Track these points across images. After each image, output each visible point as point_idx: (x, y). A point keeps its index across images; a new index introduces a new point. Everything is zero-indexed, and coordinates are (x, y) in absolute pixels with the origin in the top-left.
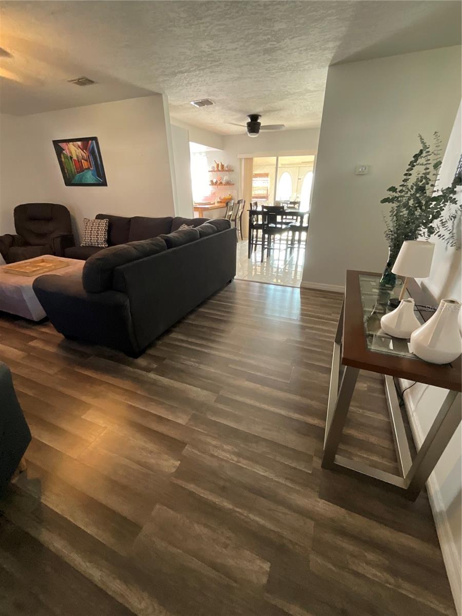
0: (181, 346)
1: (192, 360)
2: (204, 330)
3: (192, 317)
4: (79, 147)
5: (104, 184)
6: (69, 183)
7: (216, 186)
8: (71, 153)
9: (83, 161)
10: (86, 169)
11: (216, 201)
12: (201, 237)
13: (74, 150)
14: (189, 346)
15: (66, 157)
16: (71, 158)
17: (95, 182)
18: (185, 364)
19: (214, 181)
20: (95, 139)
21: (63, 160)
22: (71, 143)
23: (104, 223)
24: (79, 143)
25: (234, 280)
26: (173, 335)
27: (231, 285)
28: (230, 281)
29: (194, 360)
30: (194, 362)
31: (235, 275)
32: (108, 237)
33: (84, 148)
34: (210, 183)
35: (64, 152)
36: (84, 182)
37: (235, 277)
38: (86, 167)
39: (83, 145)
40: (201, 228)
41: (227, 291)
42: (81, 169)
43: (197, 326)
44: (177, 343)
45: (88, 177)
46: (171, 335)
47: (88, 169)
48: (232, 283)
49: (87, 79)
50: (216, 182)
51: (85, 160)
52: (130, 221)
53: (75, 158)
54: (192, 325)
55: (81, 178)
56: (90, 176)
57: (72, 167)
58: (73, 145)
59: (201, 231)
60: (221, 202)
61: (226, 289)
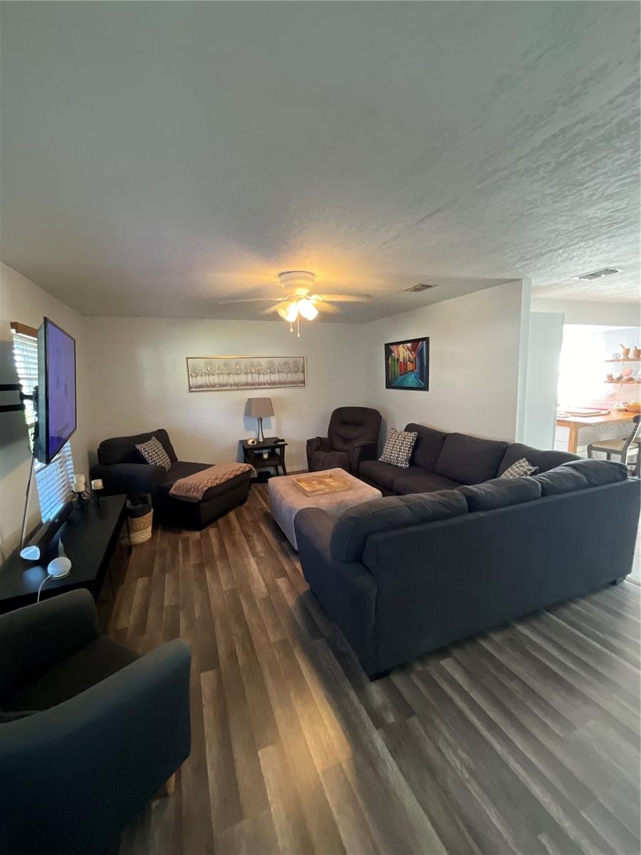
0: (450, 700)
1: (460, 752)
2: (512, 685)
3: (497, 638)
4: (408, 349)
5: (426, 388)
6: (389, 385)
7: (619, 385)
8: (399, 355)
9: (408, 363)
10: (410, 371)
11: (615, 407)
12: (543, 495)
13: (403, 353)
14: (467, 712)
15: (393, 359)
16: (398, 360)
17: (416, 386)
18: (443, 755)
19: (616, 376)
20: (426, 339)
21: (390, 362)
22: (401, 346)
23: (412, 436)
24: (409, 345)
25: (625, 581)
26: (447, 664)
27: (613, 592)
28: (614, 583)
29: (464, 756)
30: (461, 760)
31: (629, 571)
32: (412, 455)
33: (413, 349)
34: (606, 380)
35: (393, 354)
36: (405, 385)
37: (628, 576)
38: (411, 369)
39: (413, 346)
40: (549, 477)
41: (597, 604)
42: (404, 371)
43: (500, 667)
44: (447, 688)
45: (410, 379)
46: (442, 662)
47: (413, 371)
48: (615, 588)
49: (423, 286)
50: (619, 379)
51: (411, 362)
52: (445, 438)
53: (401, 360)
54: (491, 658)
55: (402, 381)
56: (411, 379)
57: (396, 369)
58: (403, 347)
59: (547, 484)
60: (626, 411)
61: (595, 597)
